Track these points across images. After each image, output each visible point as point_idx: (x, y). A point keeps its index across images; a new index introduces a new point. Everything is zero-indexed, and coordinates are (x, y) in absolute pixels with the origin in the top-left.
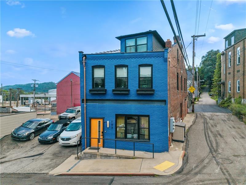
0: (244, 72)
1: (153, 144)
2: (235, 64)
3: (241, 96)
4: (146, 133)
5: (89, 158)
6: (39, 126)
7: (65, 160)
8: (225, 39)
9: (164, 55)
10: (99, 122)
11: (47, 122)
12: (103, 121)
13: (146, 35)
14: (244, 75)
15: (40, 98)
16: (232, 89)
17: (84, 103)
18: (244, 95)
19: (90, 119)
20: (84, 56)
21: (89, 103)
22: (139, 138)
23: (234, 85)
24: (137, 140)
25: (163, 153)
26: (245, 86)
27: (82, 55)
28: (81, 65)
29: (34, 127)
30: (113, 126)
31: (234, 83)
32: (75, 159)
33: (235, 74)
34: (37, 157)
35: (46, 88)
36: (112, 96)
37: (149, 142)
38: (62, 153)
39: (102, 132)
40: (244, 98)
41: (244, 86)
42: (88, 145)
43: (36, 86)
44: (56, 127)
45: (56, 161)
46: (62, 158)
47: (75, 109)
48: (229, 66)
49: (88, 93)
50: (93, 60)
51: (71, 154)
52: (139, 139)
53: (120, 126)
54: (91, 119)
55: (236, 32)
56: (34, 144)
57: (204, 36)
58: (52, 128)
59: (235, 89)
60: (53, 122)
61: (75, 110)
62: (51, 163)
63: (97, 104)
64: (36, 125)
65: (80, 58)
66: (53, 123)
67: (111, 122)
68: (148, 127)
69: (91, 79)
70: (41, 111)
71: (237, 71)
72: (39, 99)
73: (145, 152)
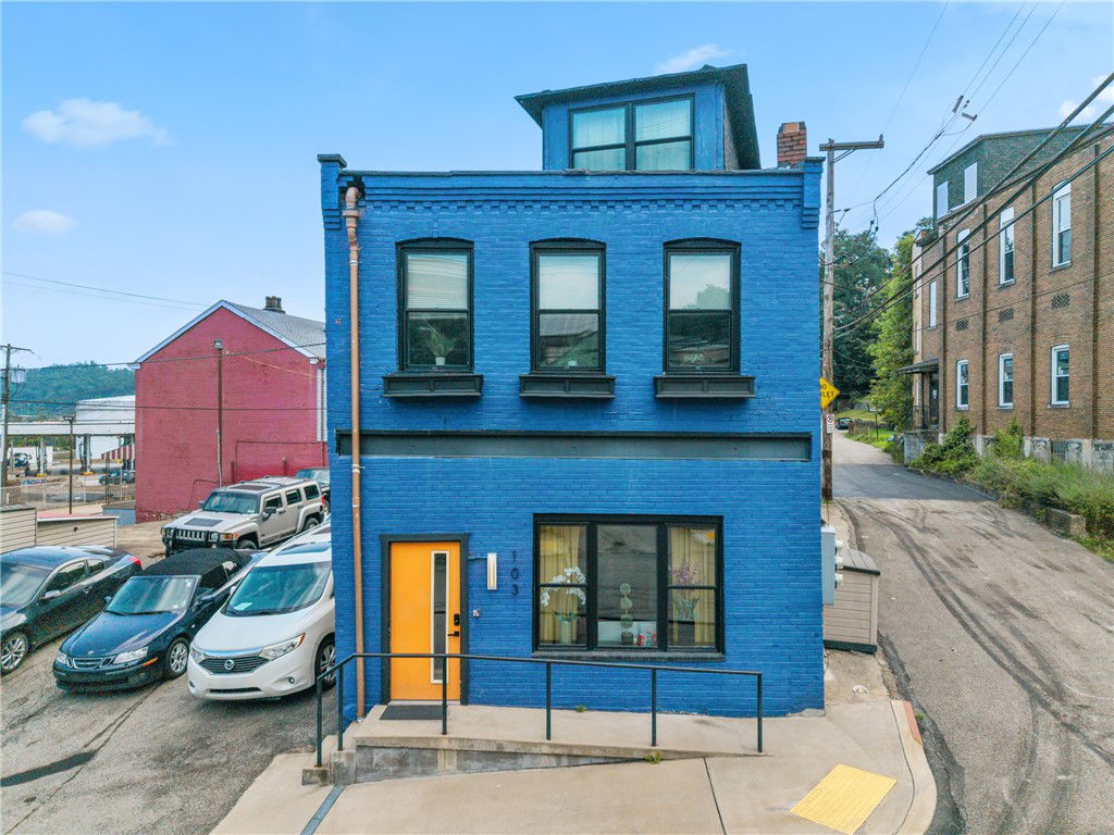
0: (1034, 316)
1: (760, 676)
2: (991, 283)
3: (1018, 423)
4: (703, 613)
5: (391, 769)
6: (57, 593)
7: (243, 790)
8: (932, 176)
9: (802, 193)
10: (440, 560)
11: (101, 567)
12: (464, 552)
13: (689, 91)
14: (1034, 330)
15: (32, 441)
16: (974, 393)
17: (350, 453)
18: (1034, 419)
19: (387, 544)
20: (350, 184)
21: (380, 454)
22: (663, 640)
23: (985, 378)
24: (653, 654)
25: (794, 719)
26: (1037, 382)
27: (341, 175)
28: (335, 236)
29: (24, 598)
30: (519, 584)
31: (984, 369)
32: (304, 783)
33: (989, 329)
34: (57, 779)
35: (61, 391)
36: (514, 415)
37: (722, 660)
38: (216, 747)
39: (456, 617)
40: (1033, 434)
41: (1033, 379)
42: (376, 691)
43: (13, 380)
44: (156, 595)
45: (186, 800)
46: (215, 778)
47: (255, 492)
48: (960, 294)
49: (377, 396)
50: (403, 207)
51: (268, 751)
52: (665, 650)
53: (559, 579)
54: (390, 543)
55: (986, 144)
56: (26, 699)
57: (879, 145)
58: (134, 595)
59: (989, 394)
60: (137, 565)
61: (258, 498)
62: (151, 816)
63: (427, 459)
64: (38, 583)
65: (325, 193)
66: (136, 568)
67: (508, 557)
68: (713, 584)
69: (394, 316)
70: (44, 504)
71: (1001, 314)
72: (28, 444)
73: (700, 717)
